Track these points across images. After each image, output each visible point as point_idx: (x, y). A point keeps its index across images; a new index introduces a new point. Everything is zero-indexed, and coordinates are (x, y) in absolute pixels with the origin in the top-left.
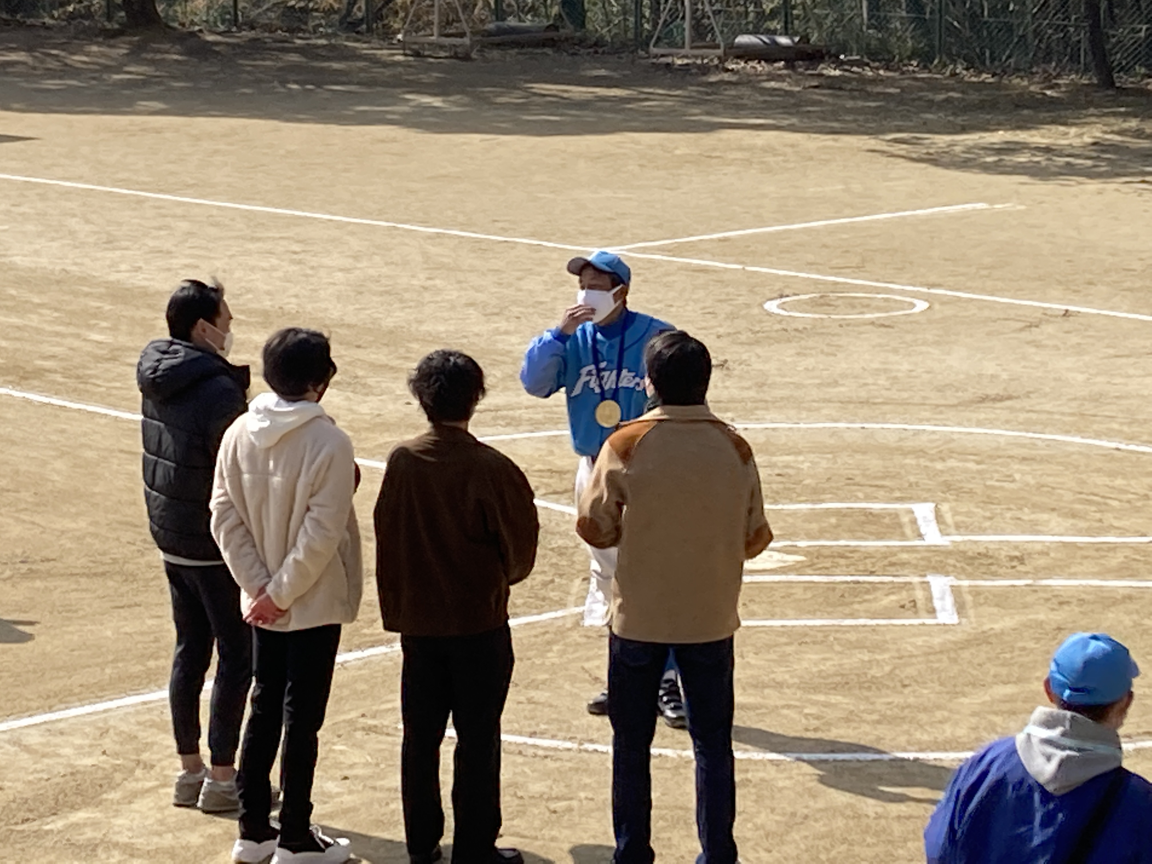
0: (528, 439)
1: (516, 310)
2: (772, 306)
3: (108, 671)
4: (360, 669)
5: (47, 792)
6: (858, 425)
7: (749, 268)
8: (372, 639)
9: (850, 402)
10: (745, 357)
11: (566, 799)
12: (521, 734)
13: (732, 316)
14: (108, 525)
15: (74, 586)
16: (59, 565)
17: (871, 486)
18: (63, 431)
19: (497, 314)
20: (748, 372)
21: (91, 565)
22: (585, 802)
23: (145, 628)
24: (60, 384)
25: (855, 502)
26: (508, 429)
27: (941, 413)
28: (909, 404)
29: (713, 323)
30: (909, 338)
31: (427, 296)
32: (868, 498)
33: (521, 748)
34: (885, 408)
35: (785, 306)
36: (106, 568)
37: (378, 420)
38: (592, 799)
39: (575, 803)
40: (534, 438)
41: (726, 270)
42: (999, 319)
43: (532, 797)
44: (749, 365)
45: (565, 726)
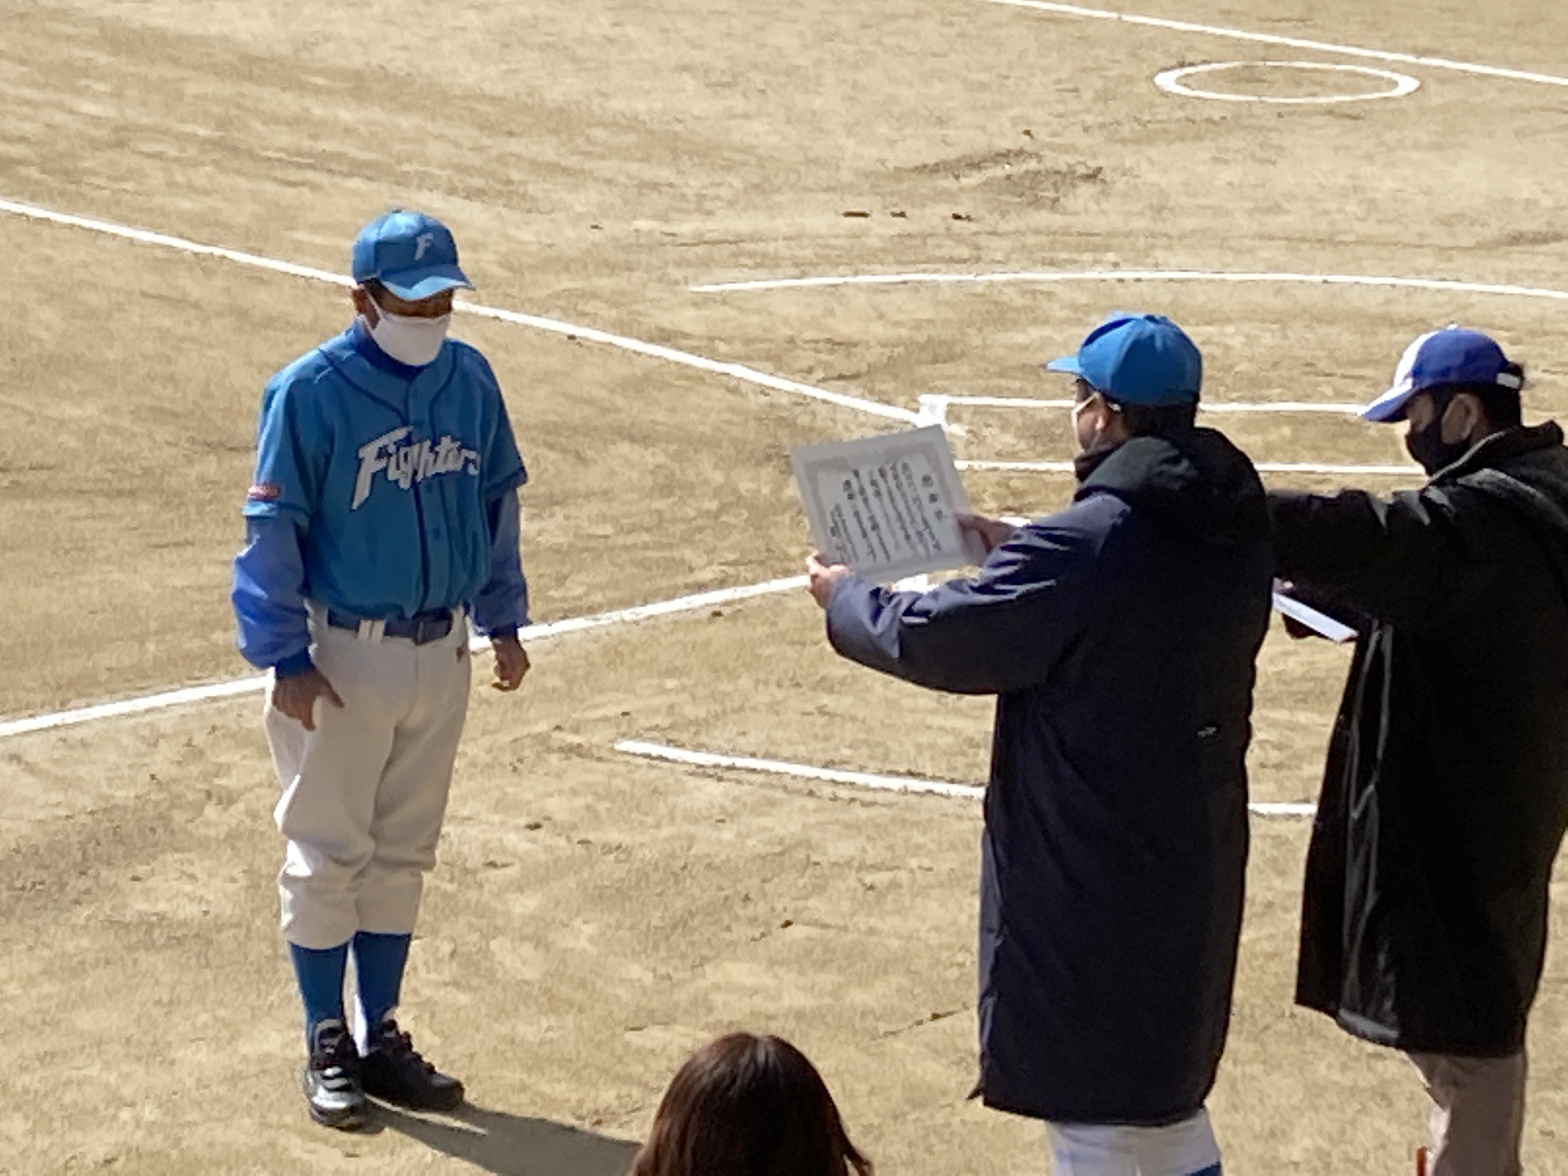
0: (793, 288)
1: (758, 79)
2: (1167, 81)
3: (151, 647)
4: (548, 653)
5: (67, 836)
6: (1317, 278)
7: (1126, 18)
8: (566, 606)
9: (1303, 240)
10: (1128, 163)
11: (890, 869)
12: (810, 762)
13: (1103, 97)
14: (132, 412)
15: (85, 511)
16: (61, 476)
17: (1344, 377)
18: (49, 260)
19: (728, 85)
20: (1136, 187)
21: (109, 476)
22: (919, 874)
23: (203, 580)
24: (37, 182)
25: (1320, 401)
26: (761, 273)
27: (1450, 259)
28: (1396, 244)
29: (1076, 106)
30: (1391, 136)
31: (614, 54)
32: (1340, 395)
33: (812, 785)
34: (1361, 251)
35: (1190, 81)
36: (136, 482)
37: (548, 253)
38: (930, 869)
39: (903, 876)
40: (801, 288)
41: (1090, 19)
42: (1534, 108)
43: (835, 864)
44: (1137, 177)
45: (880, 751)
